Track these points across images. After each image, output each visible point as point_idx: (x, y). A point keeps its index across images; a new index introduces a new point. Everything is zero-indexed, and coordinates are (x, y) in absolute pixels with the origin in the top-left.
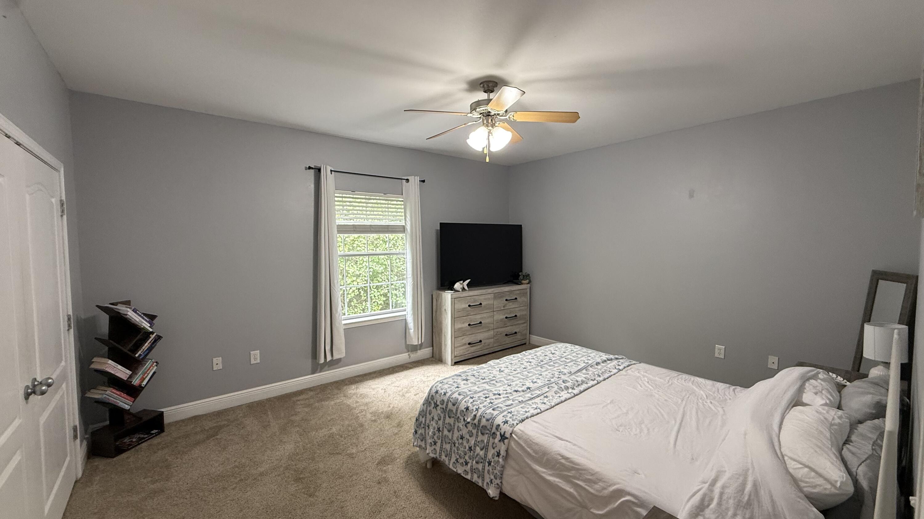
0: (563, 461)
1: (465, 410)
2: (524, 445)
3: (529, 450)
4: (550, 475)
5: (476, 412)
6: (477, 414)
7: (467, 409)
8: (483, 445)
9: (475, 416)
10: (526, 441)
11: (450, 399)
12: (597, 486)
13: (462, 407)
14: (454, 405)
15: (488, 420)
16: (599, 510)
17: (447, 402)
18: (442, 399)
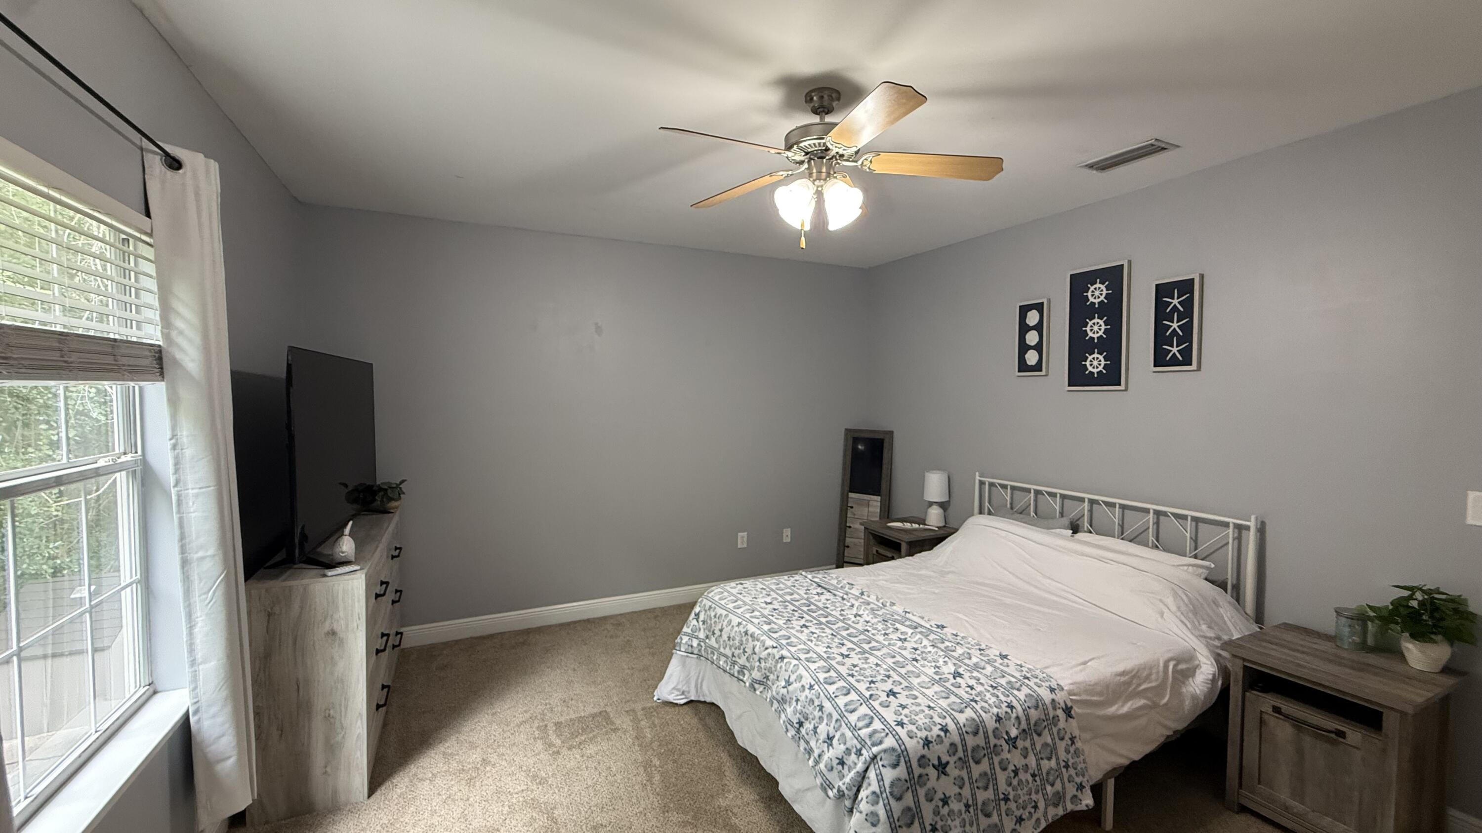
0: (1123, 679)
1: (998, 725)
2: (1088, 698)
3: (1095, 698)
4: (1123, 706)
5: (1014, 710)
6: (1017, 713)
7: (999, 719)
8: (1049, 749)
9: (1017, 718)
10: (1086, 692)
11: (964, 730)
12: (1153, 677)
13: (991, 724)
14: (976, 733)
15: (1037, 707)
16: (1164, 697)
17: (963, 740)
18: (948, 744)
